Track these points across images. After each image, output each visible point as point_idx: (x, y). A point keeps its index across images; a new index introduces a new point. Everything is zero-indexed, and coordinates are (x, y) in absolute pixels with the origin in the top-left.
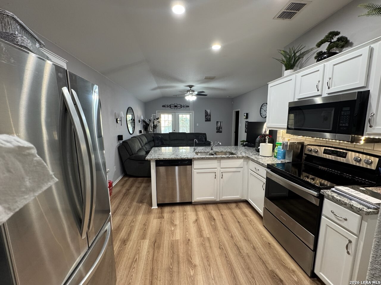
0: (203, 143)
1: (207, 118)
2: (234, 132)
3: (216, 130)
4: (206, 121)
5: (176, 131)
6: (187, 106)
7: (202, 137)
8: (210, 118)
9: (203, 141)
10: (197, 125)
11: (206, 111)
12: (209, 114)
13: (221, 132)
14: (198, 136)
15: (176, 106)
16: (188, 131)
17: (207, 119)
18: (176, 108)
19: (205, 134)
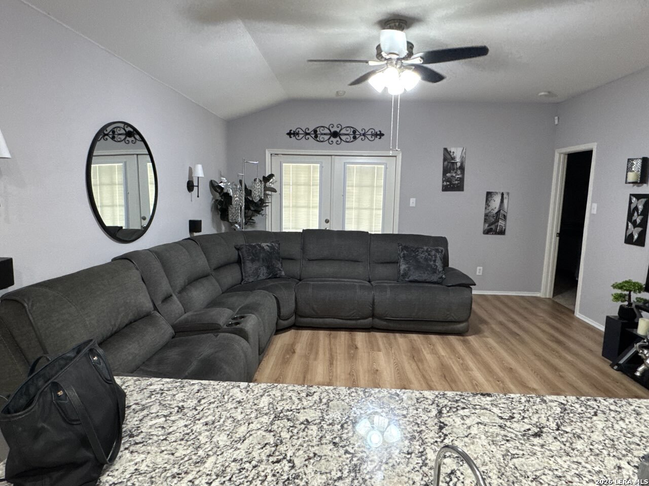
0: (435, 278)
1: (448, 180)
2: (554, 235)
3: (481, 225)
4: (445, 189)
5: (335, 227)
6: (376, 135)
7: (433, 253)
8: (462, 180)
9: (434, 271)
10: (412, 202)
11: (449, 153)
12: (459, 164)
13: (502, 232)
14: (417, 250)
15: (335, 134)
16: (375, 226)
17: (450, 182)
18: (334, 140)
19: (443, 241)
